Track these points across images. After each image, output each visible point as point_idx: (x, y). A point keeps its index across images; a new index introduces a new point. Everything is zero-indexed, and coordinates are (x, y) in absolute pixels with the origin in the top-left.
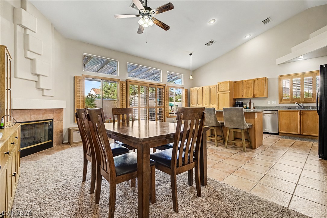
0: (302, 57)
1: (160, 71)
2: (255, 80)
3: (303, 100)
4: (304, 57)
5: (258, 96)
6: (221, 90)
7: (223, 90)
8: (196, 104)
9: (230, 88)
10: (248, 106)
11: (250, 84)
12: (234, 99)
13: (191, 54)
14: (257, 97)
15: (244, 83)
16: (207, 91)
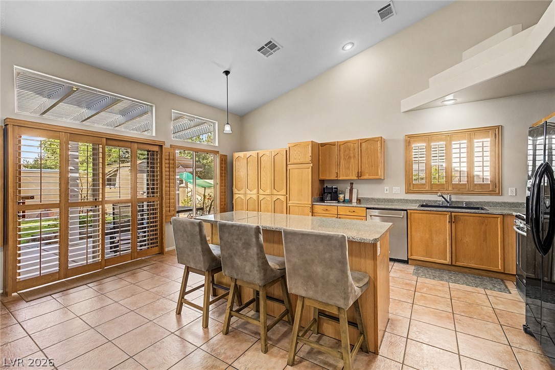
0: (451, 97)
1: (151, 106)
2: (361, 142)
3: (450, 189)
4: (454, 96)
5: (367, 177)
6: (295, 161)
7: (298, 161)
8: (244, 189)
9: (312, 156)
10: (347, 197)
11: (352, 149)
12: (320, 180)
13: (227, 73)
14: (365, 177)
15: (340, 147)
16: (266, 162)
